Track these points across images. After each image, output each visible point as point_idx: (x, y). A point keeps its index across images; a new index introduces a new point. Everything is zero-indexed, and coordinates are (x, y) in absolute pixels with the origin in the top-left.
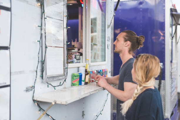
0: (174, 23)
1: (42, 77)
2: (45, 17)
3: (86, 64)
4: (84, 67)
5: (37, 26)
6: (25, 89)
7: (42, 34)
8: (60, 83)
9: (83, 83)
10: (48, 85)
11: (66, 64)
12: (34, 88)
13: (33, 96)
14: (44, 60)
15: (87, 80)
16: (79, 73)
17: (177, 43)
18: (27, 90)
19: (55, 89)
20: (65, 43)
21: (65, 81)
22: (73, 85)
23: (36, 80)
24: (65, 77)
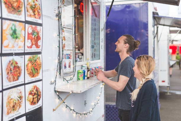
0: (156, 23)
1: (60, 74)
2: (62, 28)
3: (87, 63)
4: (86, 65)
5: (57, 35)
6: (50, 83)
7: (59, 41)
8: (71, 78)
9: (86, 78)
10: (64, 80)
11: (75, 63)
12: (55, 82)
13: (55, 88)
14: (62, 61)
15: (88, 76)
16: (83, 70)
17: (158, 41)
18: (52, 84)
19: (68, 83)
20: (74, 46)
21: (74, 76)
22: (78, 79)
23: (57, 75)
24: (74, 73)
